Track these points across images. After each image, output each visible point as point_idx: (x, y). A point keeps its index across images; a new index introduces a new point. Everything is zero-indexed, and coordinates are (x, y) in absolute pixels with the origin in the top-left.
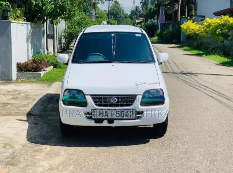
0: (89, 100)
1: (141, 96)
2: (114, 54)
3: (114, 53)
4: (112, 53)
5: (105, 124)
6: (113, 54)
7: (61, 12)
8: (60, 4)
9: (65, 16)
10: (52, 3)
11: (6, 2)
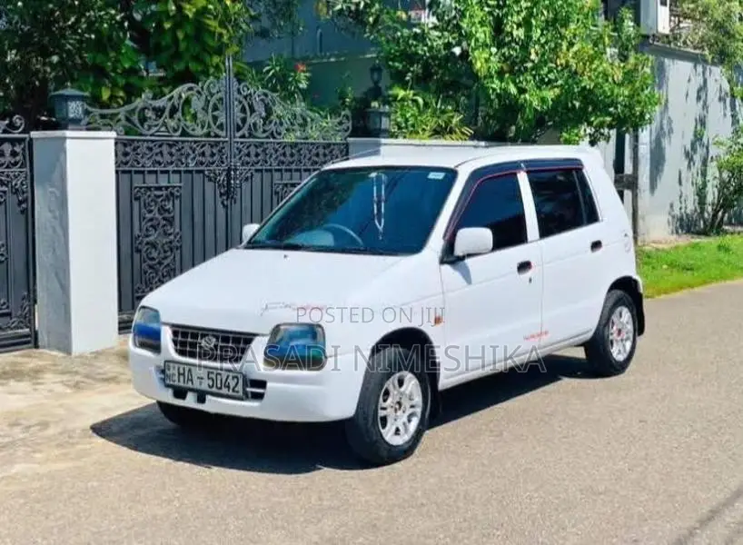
0: (167, 336)
1: (266, 339)
2: (381, 228)
3: (380, 224)
4: (375, 225)
5: (190, 402)
6: (377, 229)
7: (590, 109)
8: (583, 85)
9: (601, 119)
10: (560, 82)
11: (408, 92)
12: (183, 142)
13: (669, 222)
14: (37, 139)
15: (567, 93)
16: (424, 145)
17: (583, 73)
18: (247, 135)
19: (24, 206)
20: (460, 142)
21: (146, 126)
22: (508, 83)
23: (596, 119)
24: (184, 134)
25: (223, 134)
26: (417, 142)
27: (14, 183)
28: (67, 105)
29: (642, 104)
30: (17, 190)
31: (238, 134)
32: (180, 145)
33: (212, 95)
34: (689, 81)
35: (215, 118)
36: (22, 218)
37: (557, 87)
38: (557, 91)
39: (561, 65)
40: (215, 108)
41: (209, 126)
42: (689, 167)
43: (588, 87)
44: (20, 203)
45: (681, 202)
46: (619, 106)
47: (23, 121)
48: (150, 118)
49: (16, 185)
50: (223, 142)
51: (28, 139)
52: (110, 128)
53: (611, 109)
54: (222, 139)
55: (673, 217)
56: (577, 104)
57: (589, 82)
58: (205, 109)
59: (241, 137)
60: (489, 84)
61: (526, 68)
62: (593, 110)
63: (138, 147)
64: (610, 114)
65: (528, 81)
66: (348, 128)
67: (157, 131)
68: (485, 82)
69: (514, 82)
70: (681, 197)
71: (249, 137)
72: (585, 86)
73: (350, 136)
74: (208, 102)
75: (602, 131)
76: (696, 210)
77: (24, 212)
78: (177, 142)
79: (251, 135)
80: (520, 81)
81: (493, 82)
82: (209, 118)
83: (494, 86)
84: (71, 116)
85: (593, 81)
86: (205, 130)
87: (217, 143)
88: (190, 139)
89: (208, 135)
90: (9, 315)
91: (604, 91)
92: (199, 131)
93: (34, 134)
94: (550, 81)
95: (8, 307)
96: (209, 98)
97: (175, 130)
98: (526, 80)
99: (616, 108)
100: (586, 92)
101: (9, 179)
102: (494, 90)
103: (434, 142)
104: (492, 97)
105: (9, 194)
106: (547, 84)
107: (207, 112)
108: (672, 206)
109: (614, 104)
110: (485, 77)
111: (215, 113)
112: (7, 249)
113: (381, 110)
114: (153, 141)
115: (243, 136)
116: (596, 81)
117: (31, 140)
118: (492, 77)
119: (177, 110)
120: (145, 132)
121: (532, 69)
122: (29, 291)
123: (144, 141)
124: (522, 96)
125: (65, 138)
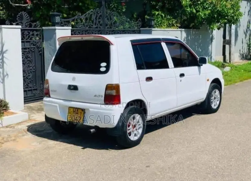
7: (220, 18)
8: (218, 9)
9: (224, 21)
10: (210, 8)
11: (159, 12)
12: (89, 30)
13: (239, 56)
14: (45, 30)
15: (212, 12)
16: (165, 31)
17: (217, 5)
18: (109, 27)
19: (41, 52)
20: (176, 29)
21: (78, 25)
22: (193, 9)
23: (222, 21)
24: (90, 27)
25: (102, 27)
26: (163, 29)
27: (37, 45)
28: (55, 18)
29: (237, 16)
30: (38, 47)
31: (107, 27)
32: (89, 31)
33: (98, 14)
34: (246, 7)
35: (99, 22)
36: (40, 57)
37: (209, 10)
38: (209, 11)
39: (210, 3)
40: (99, 19)
41: (97, 25)
42: (245, 37)
43: (219, 10)
44: (39, 51)
45: (243, 49)
46: (229, 16)
47: (40, 23)
48: (79, 22)
49: (38, 45)
50: (102, 30)
51: (41, 30)
52: (67, 25)
53: (226, 17)
54: (101, 29)
55: (240, 54)
56: (216, 16)
57: (219, 8)
58: (96, 19)
59: (107, 28)
60: (186, 9)
61: (198, 4)
62: (221, 18)
63: (76, 32)
64: (226, 19)
65: (200, 8)
66: (140, 25)
67: (82, 26)
68: (185, 8)
69: (195, 8)
70: (243, 47)
71: (110, 28)
72: (218, 10)
73: (141, 27)
74: (97, 16)
75: (222, 25)
76: (247, 52)
77: (41, 54)
78: (87, 30)
79: (111, 28)
80: (197, 8)
81: (188, 8)
82: (97, 22)
83: (188, 10)
84: (57, 22)
85: (221, 8)
86: (96, 26)
87: (100, 30)
88: (92, 29)
89: (97, 28)
90: (36, 89)
91: (225, 11)
92: (94, 26)
93: (44, 28)
94: (207, 8)
95: (36, 87)
96: (97, 15)
97: (87, 26)
98: (199, 7)
99: (228, 17)
100: (219, 12)
101: (36, 43)
102: (188, 11)
103: (167, 29)
104: (187, 13)
105: (36, 49)
106: (205, 9)
107: (97, 19)
108: (240, 50)
109: (228, 16)
110: (185, 7)
111: (99, 20)
112: (35, 67)
113: (152, 19)
114: (80, 30)
115: (108, 28)
116: (223, 8)
117: (43, 30)
118: (187, 6)
119: (88, 19)
120: (78, 27)
121: (201, 4)
122: (42, 82)
123: (77, 30)
124: (198, 13)
125: (55, 29)
